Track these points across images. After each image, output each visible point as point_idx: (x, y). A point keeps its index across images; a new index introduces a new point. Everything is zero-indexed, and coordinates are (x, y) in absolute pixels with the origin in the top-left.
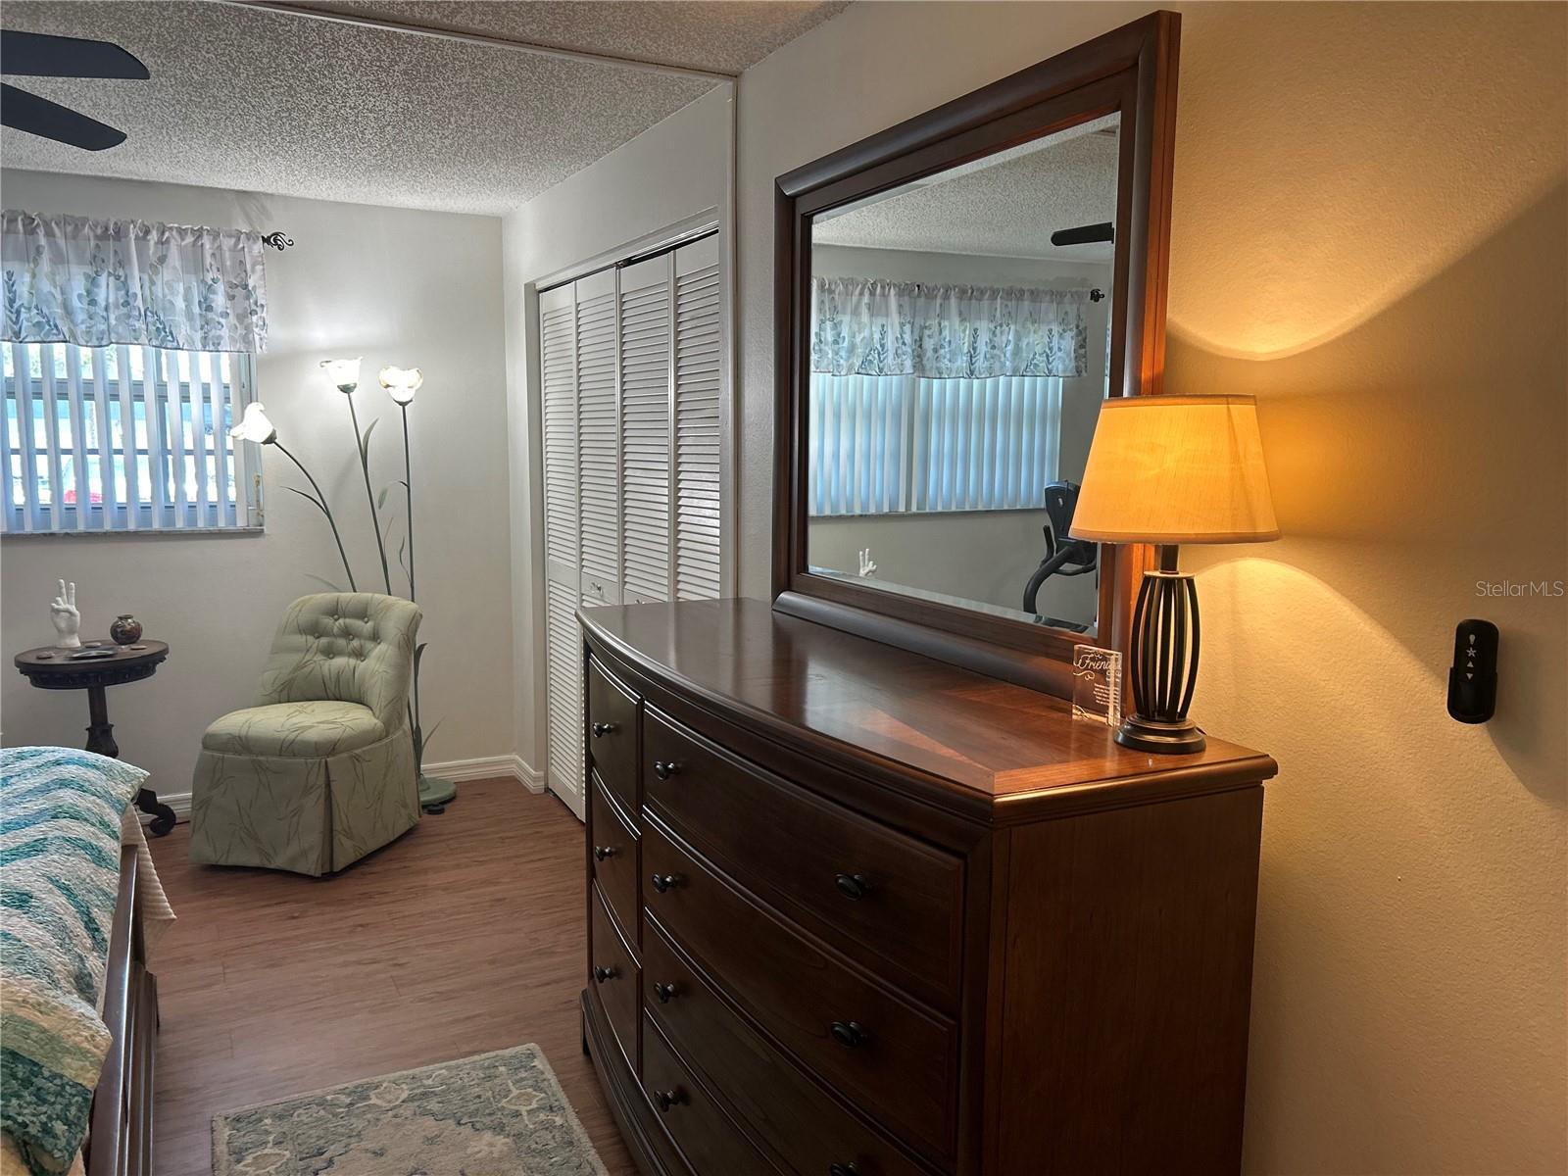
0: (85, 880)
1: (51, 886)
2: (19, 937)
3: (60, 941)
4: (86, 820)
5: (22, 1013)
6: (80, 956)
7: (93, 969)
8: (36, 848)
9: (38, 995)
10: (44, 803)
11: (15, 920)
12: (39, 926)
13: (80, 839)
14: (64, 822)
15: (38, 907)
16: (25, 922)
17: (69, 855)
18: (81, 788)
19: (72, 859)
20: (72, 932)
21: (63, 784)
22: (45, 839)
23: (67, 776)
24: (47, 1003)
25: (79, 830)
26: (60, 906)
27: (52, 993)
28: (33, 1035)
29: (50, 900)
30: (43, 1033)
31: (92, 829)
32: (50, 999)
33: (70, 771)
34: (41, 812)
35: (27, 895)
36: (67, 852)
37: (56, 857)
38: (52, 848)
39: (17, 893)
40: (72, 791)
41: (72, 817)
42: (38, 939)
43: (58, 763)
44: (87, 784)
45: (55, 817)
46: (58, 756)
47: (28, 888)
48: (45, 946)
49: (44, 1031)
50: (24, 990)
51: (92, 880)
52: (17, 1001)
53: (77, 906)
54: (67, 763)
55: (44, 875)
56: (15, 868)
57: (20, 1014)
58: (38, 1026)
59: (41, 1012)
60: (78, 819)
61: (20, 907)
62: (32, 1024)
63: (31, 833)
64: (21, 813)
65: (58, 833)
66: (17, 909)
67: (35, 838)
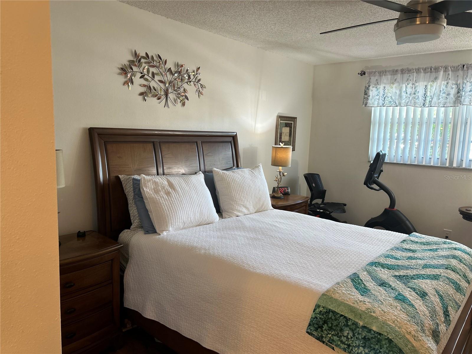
0: (450, 295)
1: (436, 293)
2: (417, 308)
3: (431, 315)
4: (458, 273)
5: (408, 336)
6: (437, 324)
7: (441, 330)
8: (436, 277)
9: (416, 333)
10: (445, 262)
11: (418, 301)
12: (425, 307)
13: (453, 280)
14: (449, 271)
15: (428, 300)
16: (421, 303)
17: (447, 284)
18: (460, 261)
19: (447, 286)
20: (437, 313)
21: (454, 257)
22: (440, 275)
23: (457, 255)
24: (418, 337)
25: (453, 276)
26: (436, 302)
27: (421, 334)
28: (409, 346)
29: (433, 298)
30: (413, 347)
31: (459, 277)
32: (419, 336)
33: (458, 253)
34: (443, 265)
35: (426, 293)
36: (446, 282)
37: (441, 283)
38: (441, 280)
39: (423, 291)
40: (456, 261)
41: (452, 270)
42: (423, 312)
43: (455, 249)
44: (463, 260)
45: (447, 268)
46: (457, 246)
47: (427, 291)
48: (424, 315)
49: (413, 346)
50: (411, 328)
51: (452, 296)
52: (408, 332)
53: (443, 304)
54: (459, 250)
55: (434, 288)
56: (426, 282)
57: (407, 336)
58: (412, 344)
59: (415, 340)
60: (455, 272)
61: (421, 297)
62: (410, 342)
63: (437, 271)
64: (436, 263)
65: (446, 275)
66: (420, 297)
67: (437, 274)
